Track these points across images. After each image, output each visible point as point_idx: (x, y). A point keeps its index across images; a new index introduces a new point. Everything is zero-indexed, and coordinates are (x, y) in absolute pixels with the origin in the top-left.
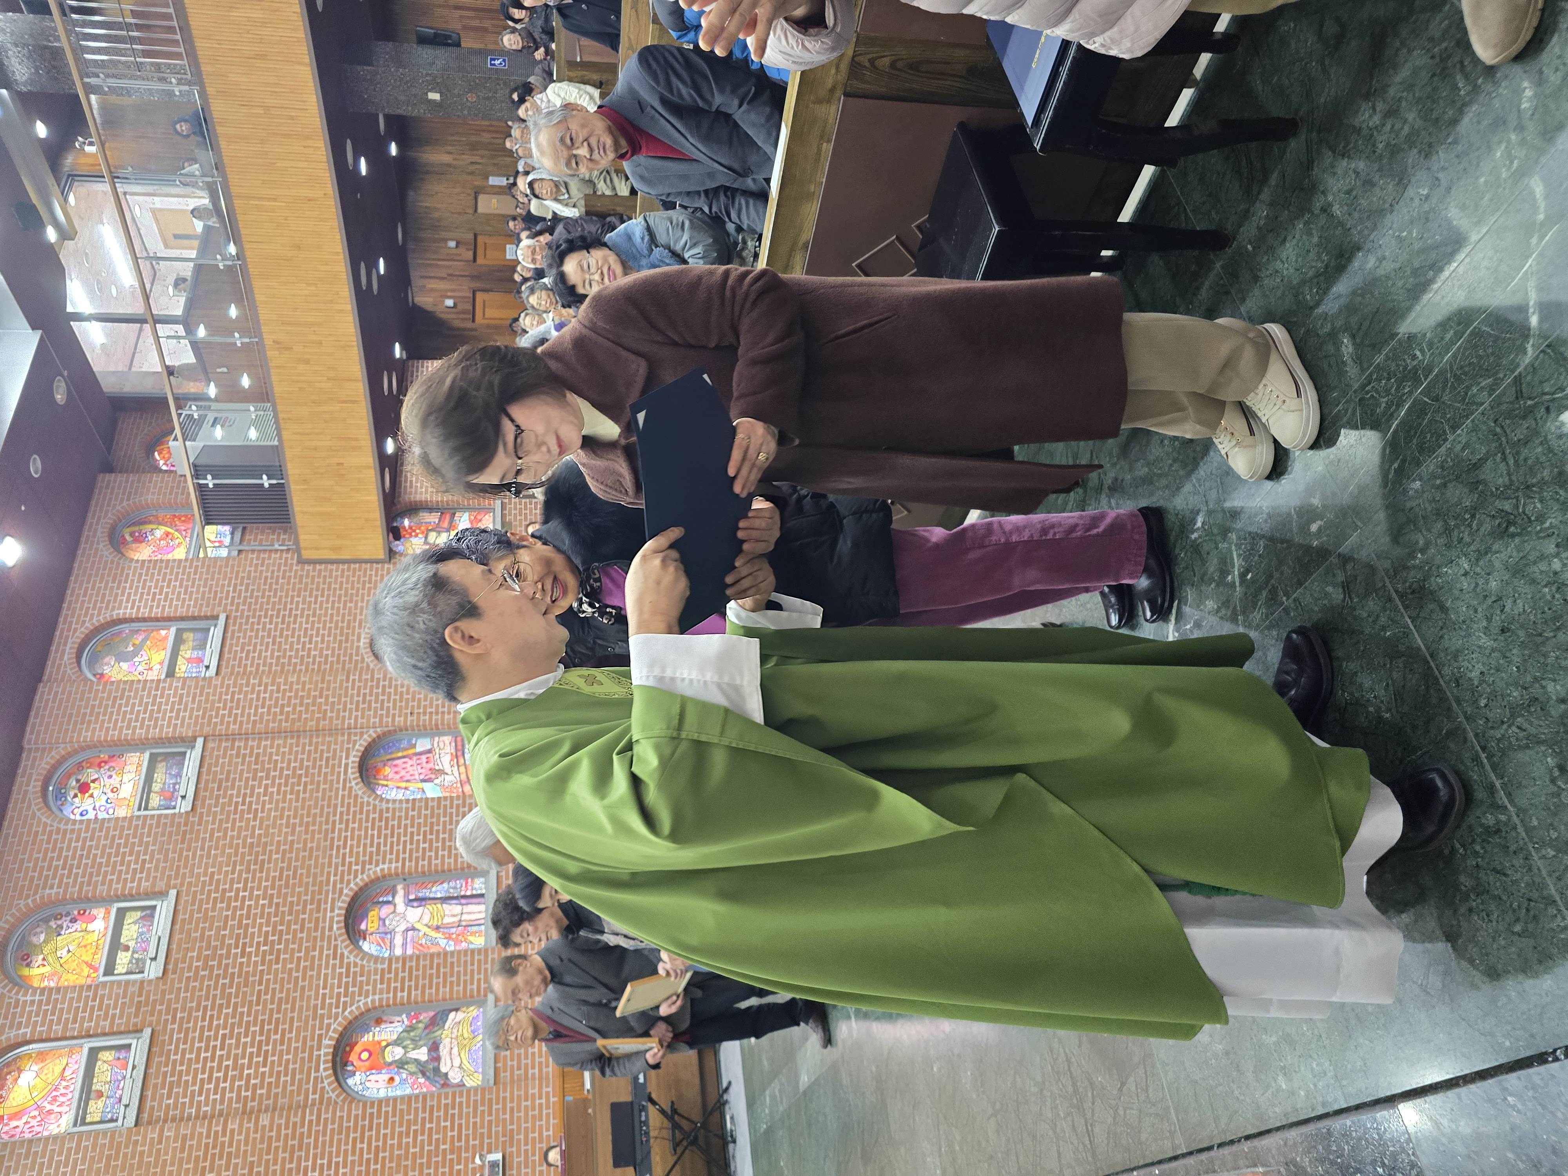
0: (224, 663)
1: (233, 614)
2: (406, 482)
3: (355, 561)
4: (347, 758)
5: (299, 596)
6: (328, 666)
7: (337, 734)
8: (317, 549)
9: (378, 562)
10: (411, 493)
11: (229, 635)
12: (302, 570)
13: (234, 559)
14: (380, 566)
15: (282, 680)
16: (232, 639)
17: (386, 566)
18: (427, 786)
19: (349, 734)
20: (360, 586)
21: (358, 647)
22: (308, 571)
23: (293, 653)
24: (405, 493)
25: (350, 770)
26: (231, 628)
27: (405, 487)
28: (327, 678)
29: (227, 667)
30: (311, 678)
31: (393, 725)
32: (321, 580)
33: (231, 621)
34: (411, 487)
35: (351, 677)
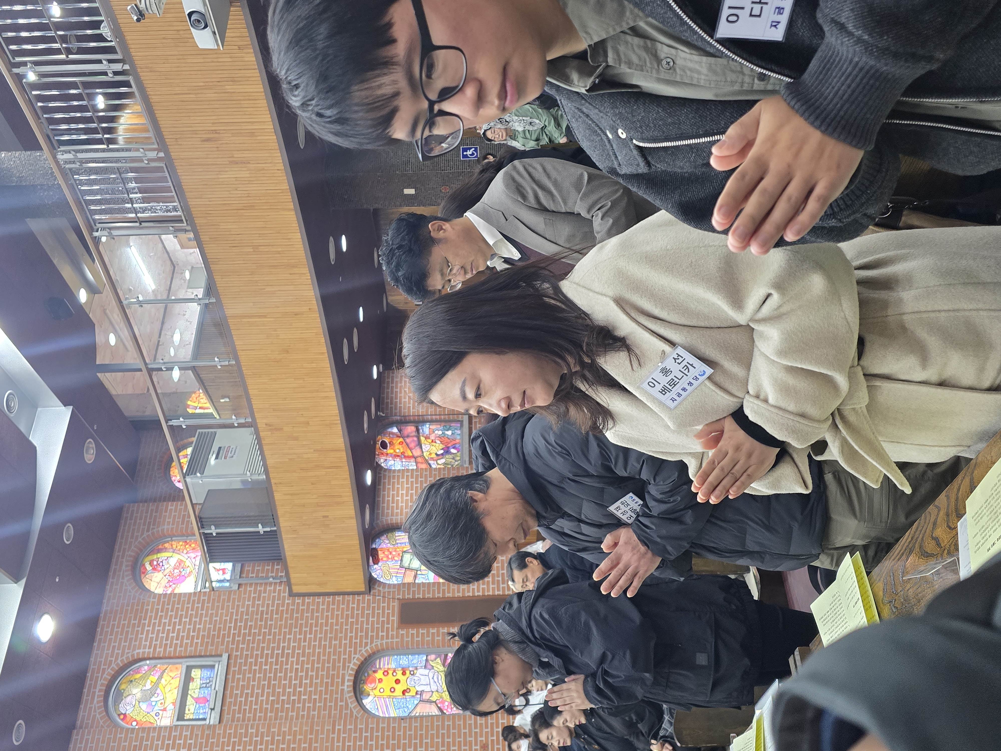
0: (226, 708)
1: (234, 653)
2: (383, 503)
3: (339, 594)
5: (290, 633)
8: (306, 584)
9: (359, 593)
10: (388, 516)
11: (230, 677)
12: (293, 604)
13: (235, 591)
14: (361, 598)
15: (276, 730)
16: (233, 682)
17: (367, 597)
20: (344, 620)
21: (342, 690)
22: (298, 603)
23: (285, 698)
24: (383, 515)
26: (232, 669)
27: (383, 507)
28: (316, 727)
29: (228, 714)
30: (301, 728)
32: (309, 615)
33: (232, 661)
34: (388, 509)
35: (337, 727)
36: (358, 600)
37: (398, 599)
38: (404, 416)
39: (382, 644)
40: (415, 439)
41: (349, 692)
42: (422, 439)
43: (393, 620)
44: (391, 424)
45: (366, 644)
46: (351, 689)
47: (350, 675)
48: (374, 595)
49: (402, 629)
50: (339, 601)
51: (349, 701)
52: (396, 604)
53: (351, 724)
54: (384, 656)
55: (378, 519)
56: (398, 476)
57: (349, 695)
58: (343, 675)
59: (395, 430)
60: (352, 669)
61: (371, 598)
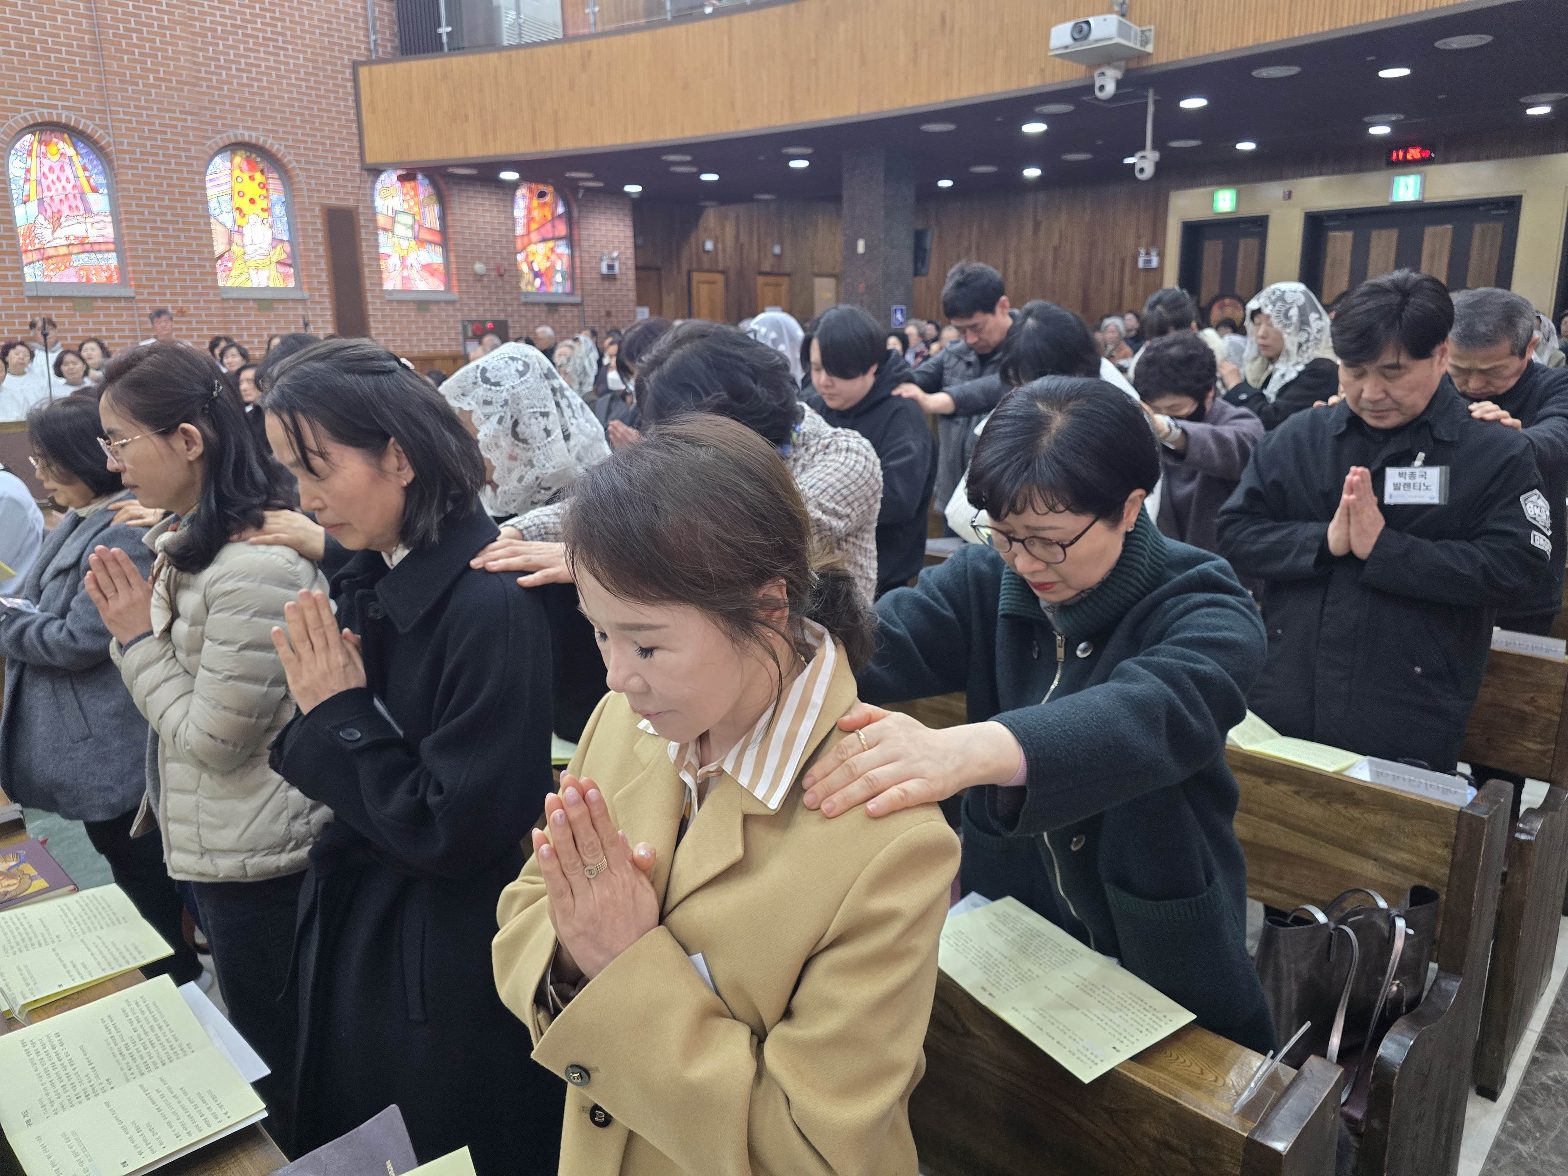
3: (360, 129)
4: (64, 108)
5: (305, 59)
6: (204, 89)
7: (103, 96)
8: (371, 84)
9: (362, 155)
12: (343, 66)
14: (357, 157)
15: (178, 33)
17: (357, 165)
18: (33, 206)
19: (104, 112)
20: (326, 133)
21: (237, 127)
22: (344, 73)
23: (221, 48)
24: (458, 190)
25: (45, 111)
27: (467, 191)
28: (186, 88)
30: (183, 68)
31: (120, 167)
32: (331, 87)
34: (466, 197)
35: (189, 118)
36: (353, 154)
37: (357, 207)
38: (578, 223)
39: (300, 182)
40: (550, 236)
41: (235, 136)
42: (551, 244)
43: (330, 198)
44: (567, 205)
45: (298, 162)
46: (240, 139)
47: (257, 138)
48: (361, 175)
49: (321, 210)
50: (351, 127)
51: (224, 135)
52: (350, 203)
53: (194, 136)
54: (283, 184)
55: (455, 183)
56: (505, 212)
57: (232, 136)
58: (256, 129)
59: (561, 210)
60: (265, 142)
61: (357, 171)
